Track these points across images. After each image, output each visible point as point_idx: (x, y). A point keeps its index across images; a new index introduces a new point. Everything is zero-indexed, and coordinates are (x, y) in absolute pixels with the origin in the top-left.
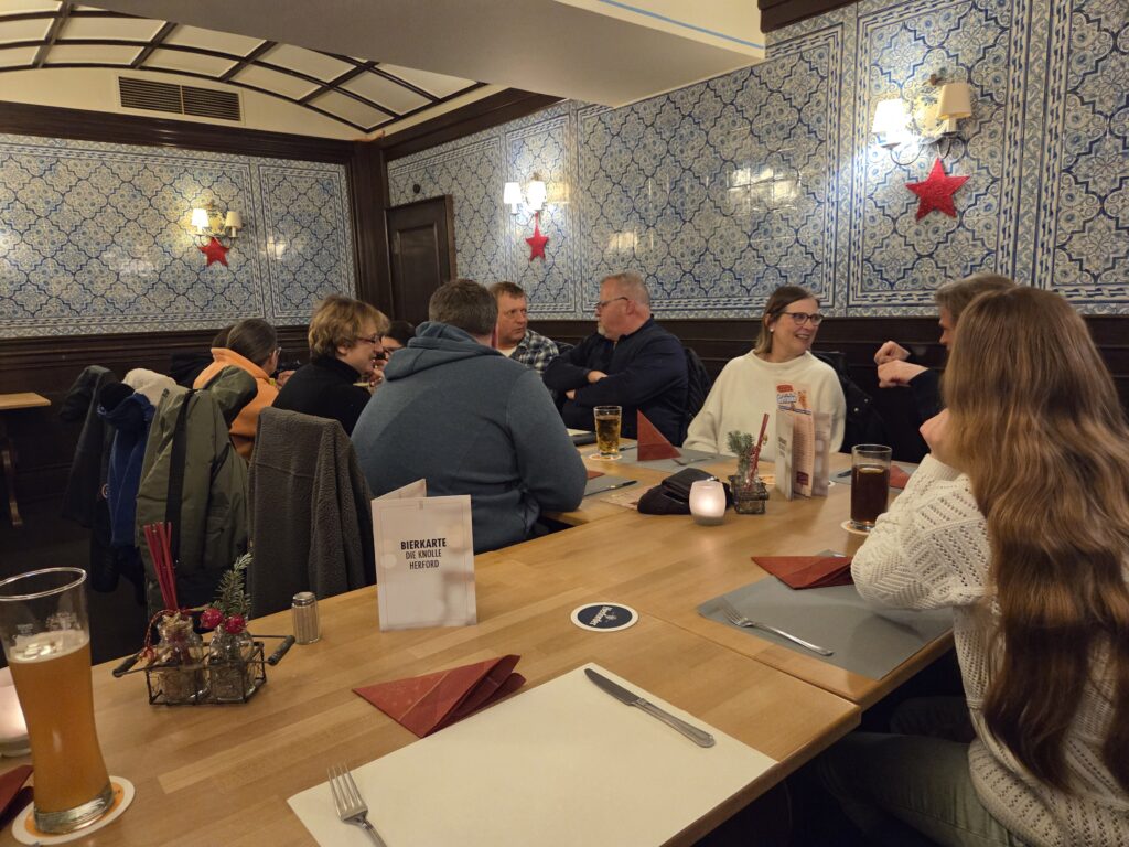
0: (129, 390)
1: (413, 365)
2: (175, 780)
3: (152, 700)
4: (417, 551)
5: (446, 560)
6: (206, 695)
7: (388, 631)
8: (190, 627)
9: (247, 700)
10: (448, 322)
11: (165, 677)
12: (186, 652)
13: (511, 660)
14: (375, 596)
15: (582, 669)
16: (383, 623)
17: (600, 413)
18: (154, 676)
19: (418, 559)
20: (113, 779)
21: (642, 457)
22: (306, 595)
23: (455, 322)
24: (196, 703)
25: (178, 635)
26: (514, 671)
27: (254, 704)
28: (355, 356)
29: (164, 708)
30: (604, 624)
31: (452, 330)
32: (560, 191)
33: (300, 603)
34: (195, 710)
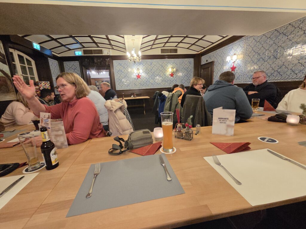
0: (162, 94)
1: (214, 88)
2: (182, 149)
3: (175, 137)
4: (222, 120)
5: (228, 122)
6: (184, 138)
7: (213, 134)
8: (182, 126)
9: (190, 140)
10: (222, 80)
11: (177, 134)
12: (180, 130)
13: (248, 144)
14: (212, 128)
15: (266, 149)
16: (213, 132)
17: (254, 100)
18: (176, 133)
19: (222, 121)
20: (174, 147)
21: (265, 110)
22: (199, 125)
23: (224, 80)
24: (182, 139)
25: (180, 127)
26: (249, 146)
27: (192, 140)
28: (197, 87)
29: (177, 138)
30: (268, 141)
31: (223, 81)
32: (241, 56)
33: (197, 126)
34: (182, 140)
